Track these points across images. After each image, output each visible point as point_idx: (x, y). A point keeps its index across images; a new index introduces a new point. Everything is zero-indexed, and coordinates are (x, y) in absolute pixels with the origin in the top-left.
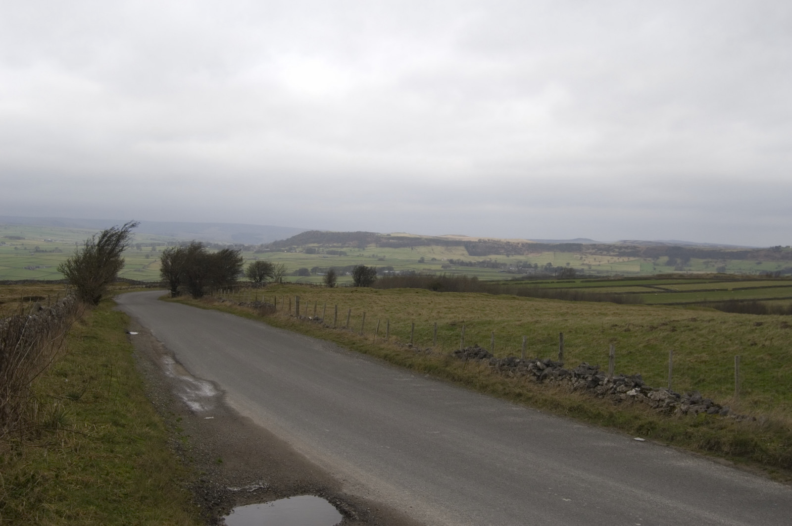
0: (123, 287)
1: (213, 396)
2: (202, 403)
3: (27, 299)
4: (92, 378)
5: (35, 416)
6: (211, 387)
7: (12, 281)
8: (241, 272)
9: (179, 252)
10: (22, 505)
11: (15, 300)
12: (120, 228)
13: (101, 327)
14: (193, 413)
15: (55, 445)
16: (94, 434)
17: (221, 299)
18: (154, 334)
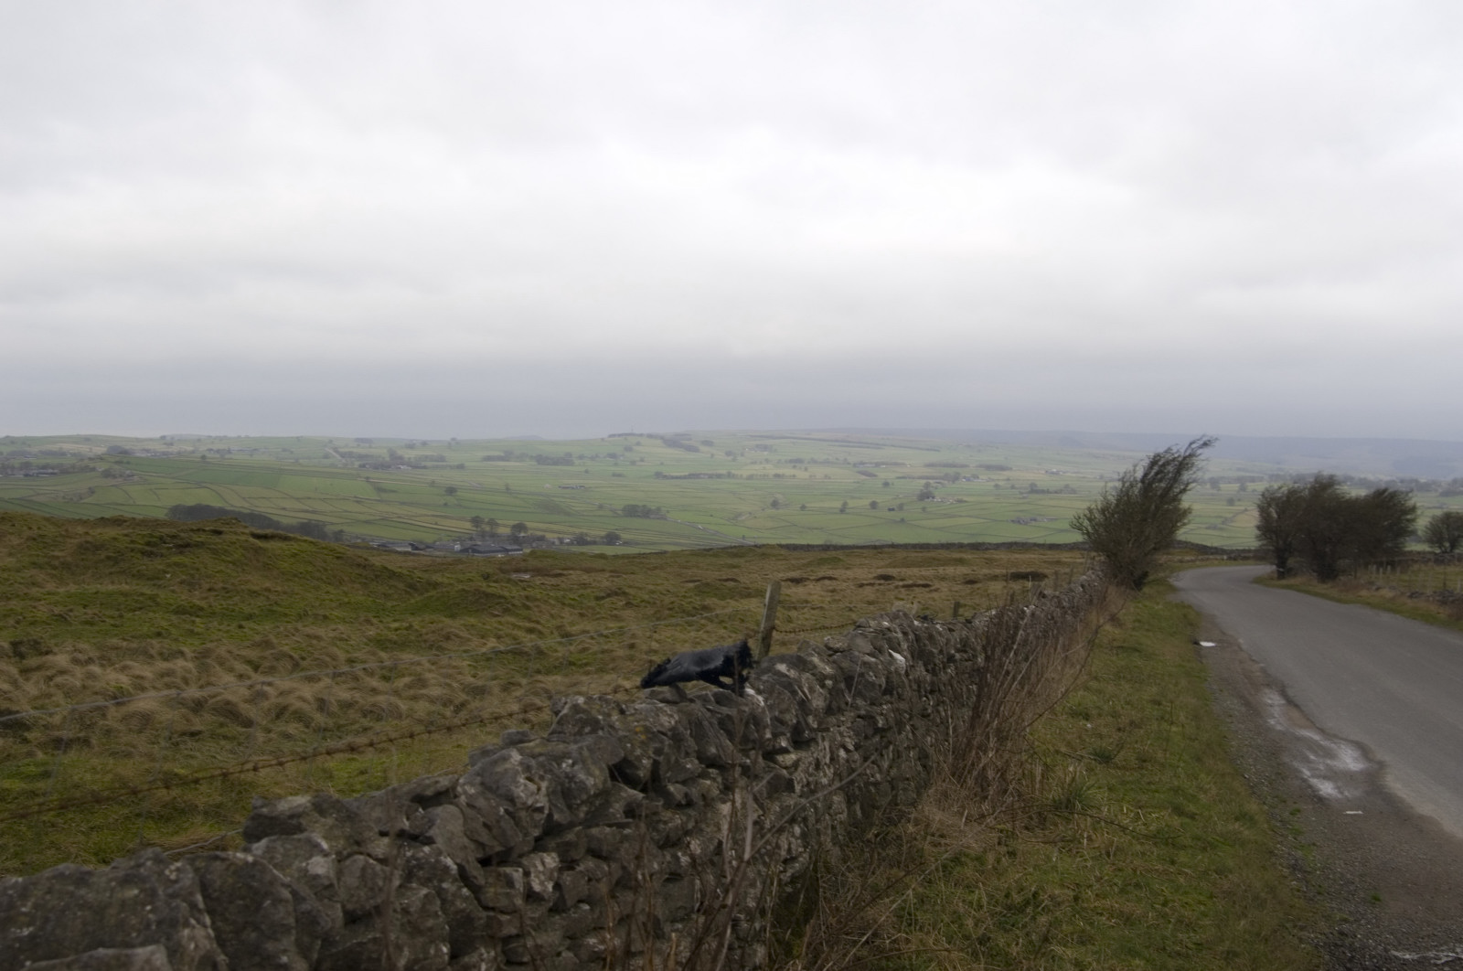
0: (1188, 558)
1: (1361, 772)
2: (1340, 784)
3: (1018, 577)
4: (1132, 723)
5: (1037, 786)
6: (1356, 754)
7: (990, 544)
8: (1413, 533)
9: (1292, 493)
10: (1017, 944)
11: (995, 578)
12: (1180, 449)
13: (1148, 630)
14: (1321, 800)
15: (1071, 841)
16: (1141, 828)
17: (1372, 583)
18: (1244, 647)
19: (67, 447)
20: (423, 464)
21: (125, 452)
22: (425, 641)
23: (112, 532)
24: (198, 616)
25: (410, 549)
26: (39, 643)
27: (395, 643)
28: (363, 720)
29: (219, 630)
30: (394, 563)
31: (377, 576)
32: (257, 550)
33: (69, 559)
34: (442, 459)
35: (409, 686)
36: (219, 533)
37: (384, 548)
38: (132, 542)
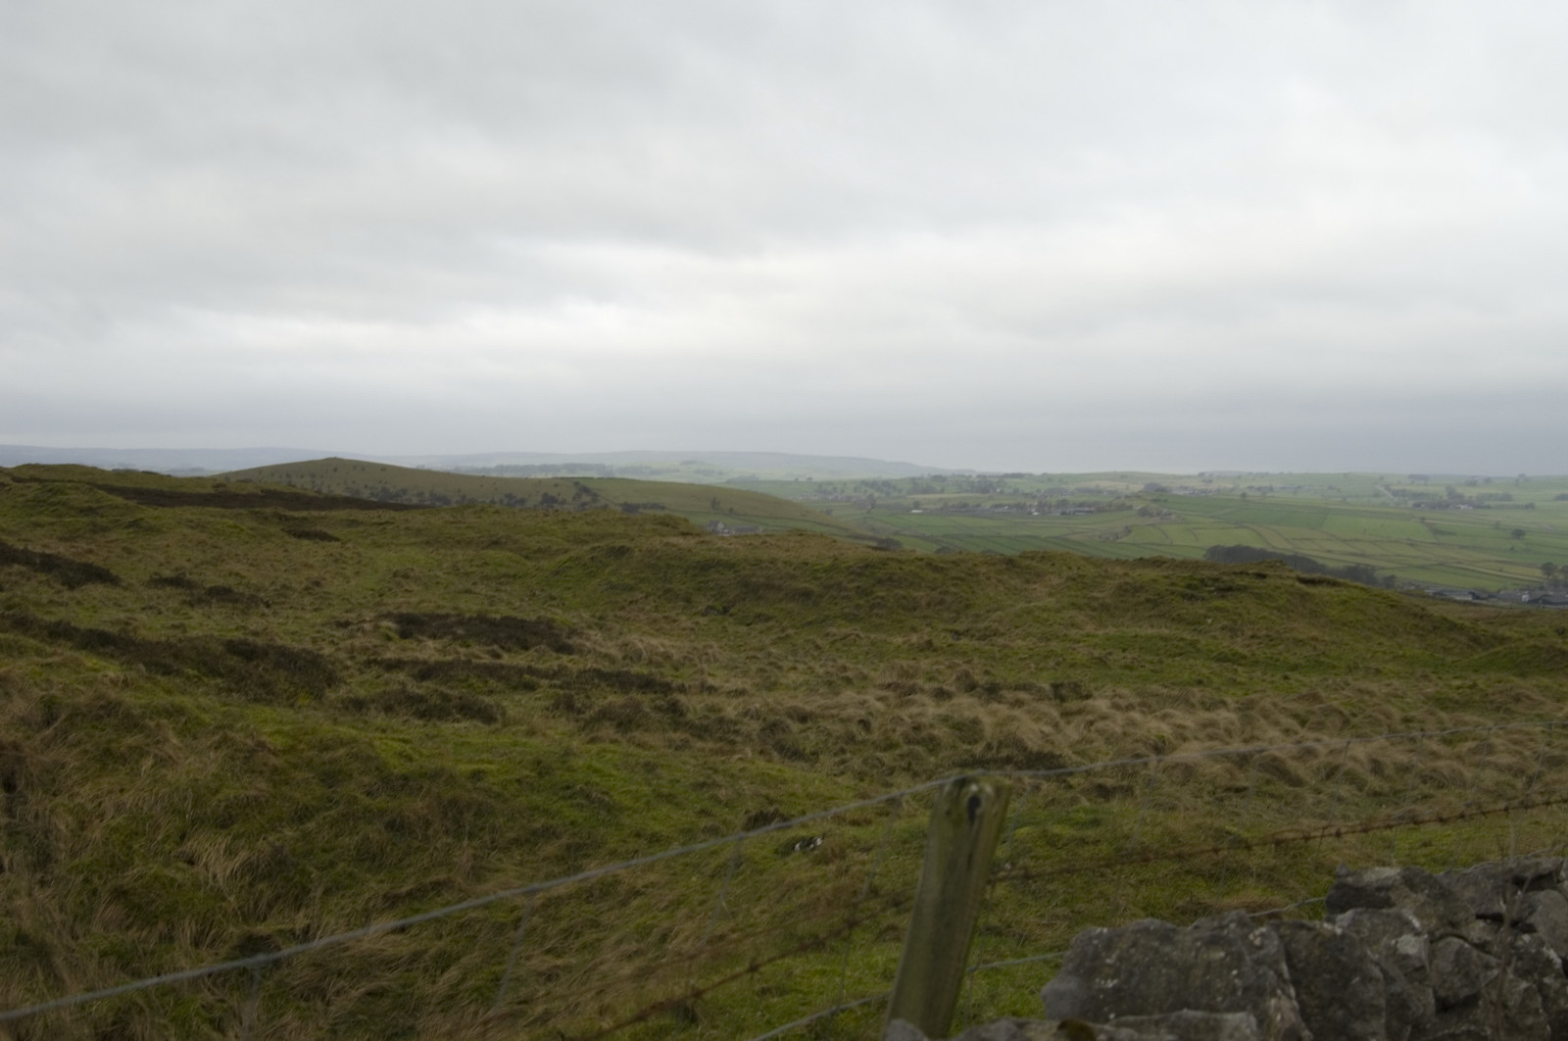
19: (1104, 484)
20: (1486, 503)
21: (1162, 490)
22: (1491, 702)
23: (1151, 574)
24: (1240, 665)
25: (1470, 598)
26: (1080, 686)
27: (1457, 702)
28: (1422, 786)
29: (1263, 681)
30: (1453, 614)
31: (1435, 628)
32: (1303, 596)
33: (1108, 601)
34: (1508, 497)
35: (1474, 751)
36: (1263, 576)
37: (1441, 597)
38: (1173, 584)
